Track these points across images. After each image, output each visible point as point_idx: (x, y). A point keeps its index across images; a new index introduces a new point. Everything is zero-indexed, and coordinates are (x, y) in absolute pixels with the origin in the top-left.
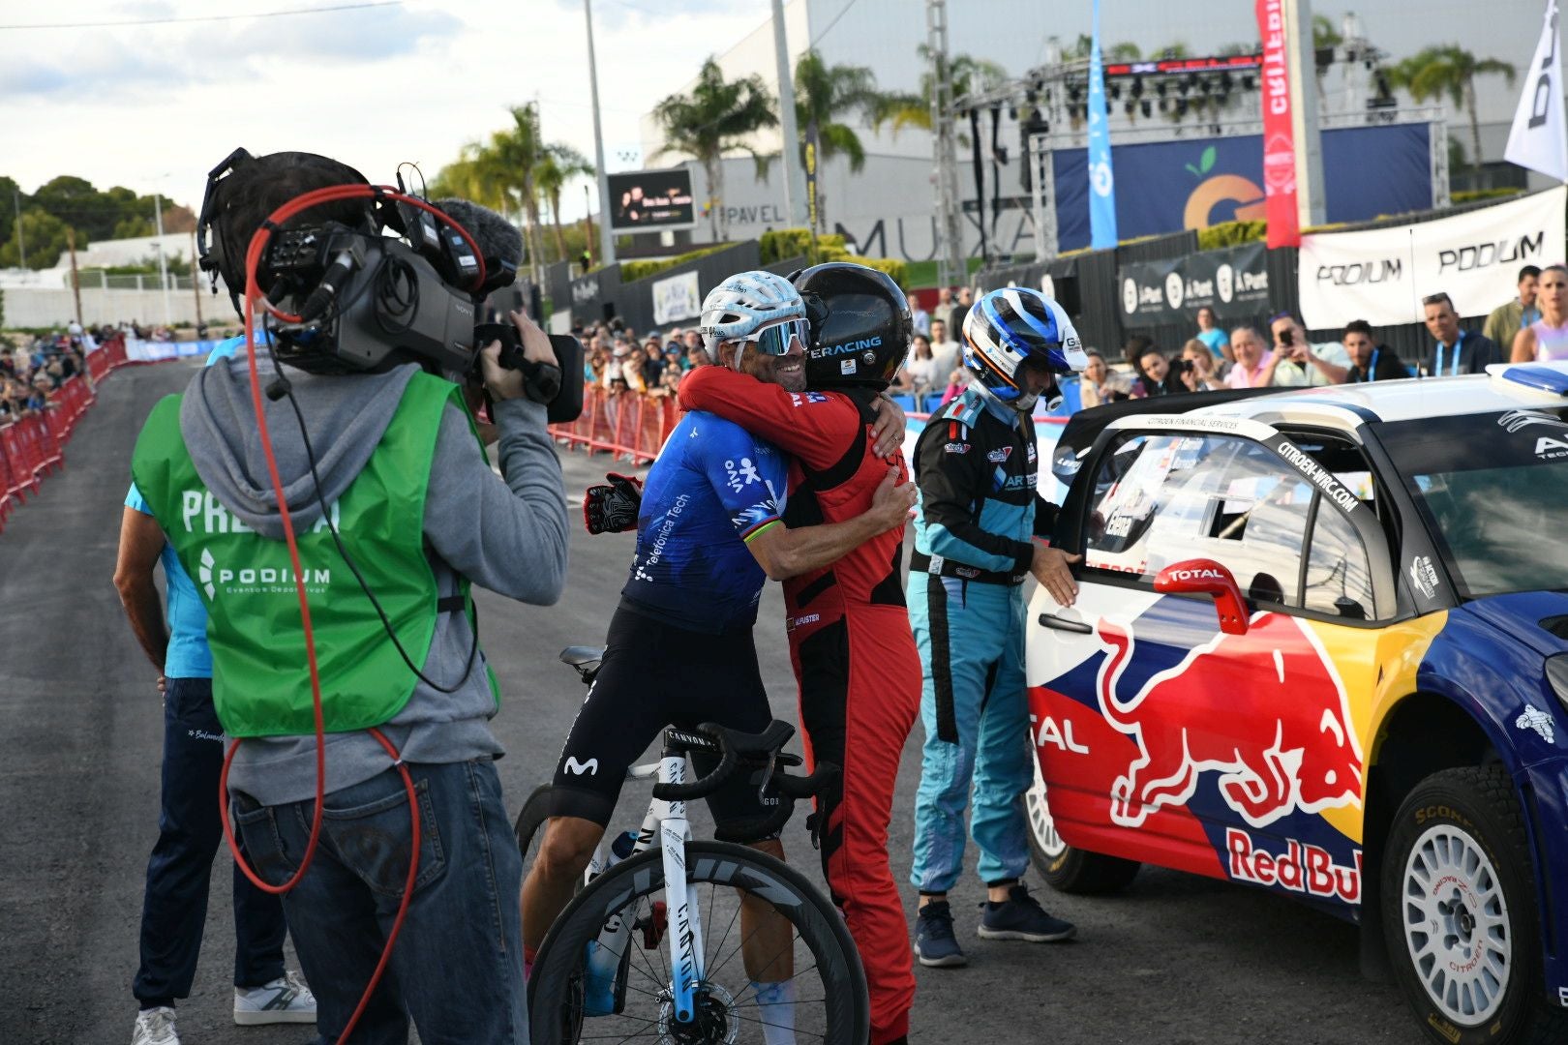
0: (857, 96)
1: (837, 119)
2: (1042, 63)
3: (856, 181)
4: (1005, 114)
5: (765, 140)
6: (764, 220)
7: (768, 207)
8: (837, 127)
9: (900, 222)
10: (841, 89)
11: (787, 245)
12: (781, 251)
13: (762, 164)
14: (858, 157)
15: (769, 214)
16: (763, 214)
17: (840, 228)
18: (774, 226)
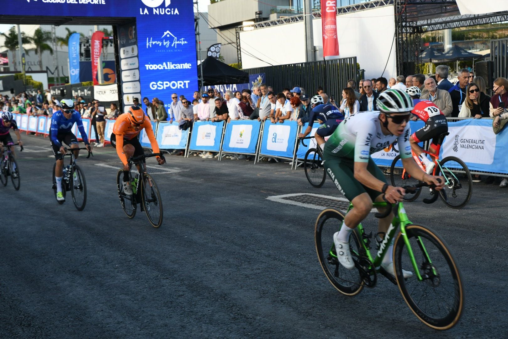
0: (49, 38)
1: (45, 43)
2: (88, 35)
3: (51, 57)
4: (82, 45)
5: (27, 46)
7: (29, 62)
8: (45, 45)
9: (62, 67)
10: (44, 37)
11: (20, 77)
12: (19, 78)
13: (27, 51)
14: (51, 51)
15: (30, 63)
16: (28, 63)
17: (47, 68)
18: (31, 67)
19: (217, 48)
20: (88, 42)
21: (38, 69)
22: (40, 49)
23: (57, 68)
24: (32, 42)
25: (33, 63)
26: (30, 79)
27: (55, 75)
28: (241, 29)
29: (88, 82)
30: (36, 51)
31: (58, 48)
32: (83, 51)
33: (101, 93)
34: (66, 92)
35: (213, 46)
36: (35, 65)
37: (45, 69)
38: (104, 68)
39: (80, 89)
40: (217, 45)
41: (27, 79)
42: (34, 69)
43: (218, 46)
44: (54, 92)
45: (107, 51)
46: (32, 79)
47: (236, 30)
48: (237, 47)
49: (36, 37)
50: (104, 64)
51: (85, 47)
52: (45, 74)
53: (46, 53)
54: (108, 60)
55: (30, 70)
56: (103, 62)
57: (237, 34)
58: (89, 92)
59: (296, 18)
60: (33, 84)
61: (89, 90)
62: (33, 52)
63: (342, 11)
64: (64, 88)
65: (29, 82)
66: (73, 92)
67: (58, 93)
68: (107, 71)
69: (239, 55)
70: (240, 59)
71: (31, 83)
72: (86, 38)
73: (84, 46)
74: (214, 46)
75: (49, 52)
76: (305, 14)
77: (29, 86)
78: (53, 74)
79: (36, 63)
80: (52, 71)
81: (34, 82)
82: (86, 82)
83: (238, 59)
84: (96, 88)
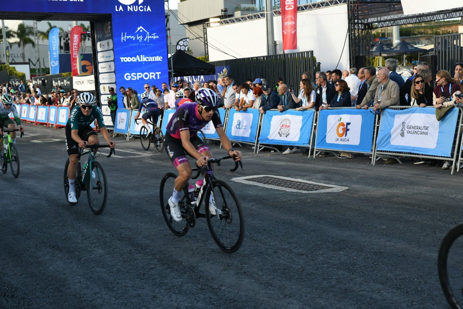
0: (31, 33)
1: (28, 37)
2: (68, 30)
3: (33, 50)
4: (62, 39)
5: (11, 40)
6: (12, 57)
7: (12, 54)
8: (27, 38)
9: (43, 59)
10: (27, 31)
11: (4, 68)
12: (3, 69)
13: (11, 44)
14: (33, 44)
15: (13, 56)
16: (12, 56)
17: (29, 60)
18: (14, 58)
19: (185, 42)
20: (67, 36)
21: (21, 60)
22: (23, 42)
23: (38, 60)
24: (16, 35)
25: (16, 56)
26: (14, 70)
27: (37, 67)
28: (208, 25)
29: (67, 73)
30: (19, 44)
31: (40, 41)
32: (62, 45)
33: (79, 83)
34: (47, 82)
35: (181, 40)
36: (18, 57)
37: (27, 61)
38: (82, 60)
39: (59, 80)
40: (185, 39)
41: (11, 71)
42: (17, 61)
43: (186, 41)
44: (36, 82)
45: (85, 45)
46: (16, 70)
47: (204, 26)
48: (205, 41)
49: (19, 31)
50: (82, 56)
51: (65, 41)
52: (28, 66)
53: (29, 46)
54: (86, 53)
55: (13, 62)
56: (81, 55)
57: (205, 30)
58: (69, 83)
59: (258, 15)
60: (16, 74)
61: (68, 81)
62: (17, 45)
63: (300, 9)
64: (45, 79)
65: (12, 73)
66: (54, 82)
67: (39, 83)
68: (85, 63)
69: (206, 49)
70: (207, 52)
71: (14, 74)
72: (65, 33)
73: (64, 39)
74: (183, 40)
75: (31, 45)
76: (267, 12)
77: (13, 76)
78: (35, 65)
79: (19, 56)
80: (34, 64)
81: (18, 73)
82: (65, 73)
83: (206, 53)
84: (75, 79)
